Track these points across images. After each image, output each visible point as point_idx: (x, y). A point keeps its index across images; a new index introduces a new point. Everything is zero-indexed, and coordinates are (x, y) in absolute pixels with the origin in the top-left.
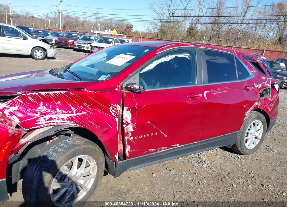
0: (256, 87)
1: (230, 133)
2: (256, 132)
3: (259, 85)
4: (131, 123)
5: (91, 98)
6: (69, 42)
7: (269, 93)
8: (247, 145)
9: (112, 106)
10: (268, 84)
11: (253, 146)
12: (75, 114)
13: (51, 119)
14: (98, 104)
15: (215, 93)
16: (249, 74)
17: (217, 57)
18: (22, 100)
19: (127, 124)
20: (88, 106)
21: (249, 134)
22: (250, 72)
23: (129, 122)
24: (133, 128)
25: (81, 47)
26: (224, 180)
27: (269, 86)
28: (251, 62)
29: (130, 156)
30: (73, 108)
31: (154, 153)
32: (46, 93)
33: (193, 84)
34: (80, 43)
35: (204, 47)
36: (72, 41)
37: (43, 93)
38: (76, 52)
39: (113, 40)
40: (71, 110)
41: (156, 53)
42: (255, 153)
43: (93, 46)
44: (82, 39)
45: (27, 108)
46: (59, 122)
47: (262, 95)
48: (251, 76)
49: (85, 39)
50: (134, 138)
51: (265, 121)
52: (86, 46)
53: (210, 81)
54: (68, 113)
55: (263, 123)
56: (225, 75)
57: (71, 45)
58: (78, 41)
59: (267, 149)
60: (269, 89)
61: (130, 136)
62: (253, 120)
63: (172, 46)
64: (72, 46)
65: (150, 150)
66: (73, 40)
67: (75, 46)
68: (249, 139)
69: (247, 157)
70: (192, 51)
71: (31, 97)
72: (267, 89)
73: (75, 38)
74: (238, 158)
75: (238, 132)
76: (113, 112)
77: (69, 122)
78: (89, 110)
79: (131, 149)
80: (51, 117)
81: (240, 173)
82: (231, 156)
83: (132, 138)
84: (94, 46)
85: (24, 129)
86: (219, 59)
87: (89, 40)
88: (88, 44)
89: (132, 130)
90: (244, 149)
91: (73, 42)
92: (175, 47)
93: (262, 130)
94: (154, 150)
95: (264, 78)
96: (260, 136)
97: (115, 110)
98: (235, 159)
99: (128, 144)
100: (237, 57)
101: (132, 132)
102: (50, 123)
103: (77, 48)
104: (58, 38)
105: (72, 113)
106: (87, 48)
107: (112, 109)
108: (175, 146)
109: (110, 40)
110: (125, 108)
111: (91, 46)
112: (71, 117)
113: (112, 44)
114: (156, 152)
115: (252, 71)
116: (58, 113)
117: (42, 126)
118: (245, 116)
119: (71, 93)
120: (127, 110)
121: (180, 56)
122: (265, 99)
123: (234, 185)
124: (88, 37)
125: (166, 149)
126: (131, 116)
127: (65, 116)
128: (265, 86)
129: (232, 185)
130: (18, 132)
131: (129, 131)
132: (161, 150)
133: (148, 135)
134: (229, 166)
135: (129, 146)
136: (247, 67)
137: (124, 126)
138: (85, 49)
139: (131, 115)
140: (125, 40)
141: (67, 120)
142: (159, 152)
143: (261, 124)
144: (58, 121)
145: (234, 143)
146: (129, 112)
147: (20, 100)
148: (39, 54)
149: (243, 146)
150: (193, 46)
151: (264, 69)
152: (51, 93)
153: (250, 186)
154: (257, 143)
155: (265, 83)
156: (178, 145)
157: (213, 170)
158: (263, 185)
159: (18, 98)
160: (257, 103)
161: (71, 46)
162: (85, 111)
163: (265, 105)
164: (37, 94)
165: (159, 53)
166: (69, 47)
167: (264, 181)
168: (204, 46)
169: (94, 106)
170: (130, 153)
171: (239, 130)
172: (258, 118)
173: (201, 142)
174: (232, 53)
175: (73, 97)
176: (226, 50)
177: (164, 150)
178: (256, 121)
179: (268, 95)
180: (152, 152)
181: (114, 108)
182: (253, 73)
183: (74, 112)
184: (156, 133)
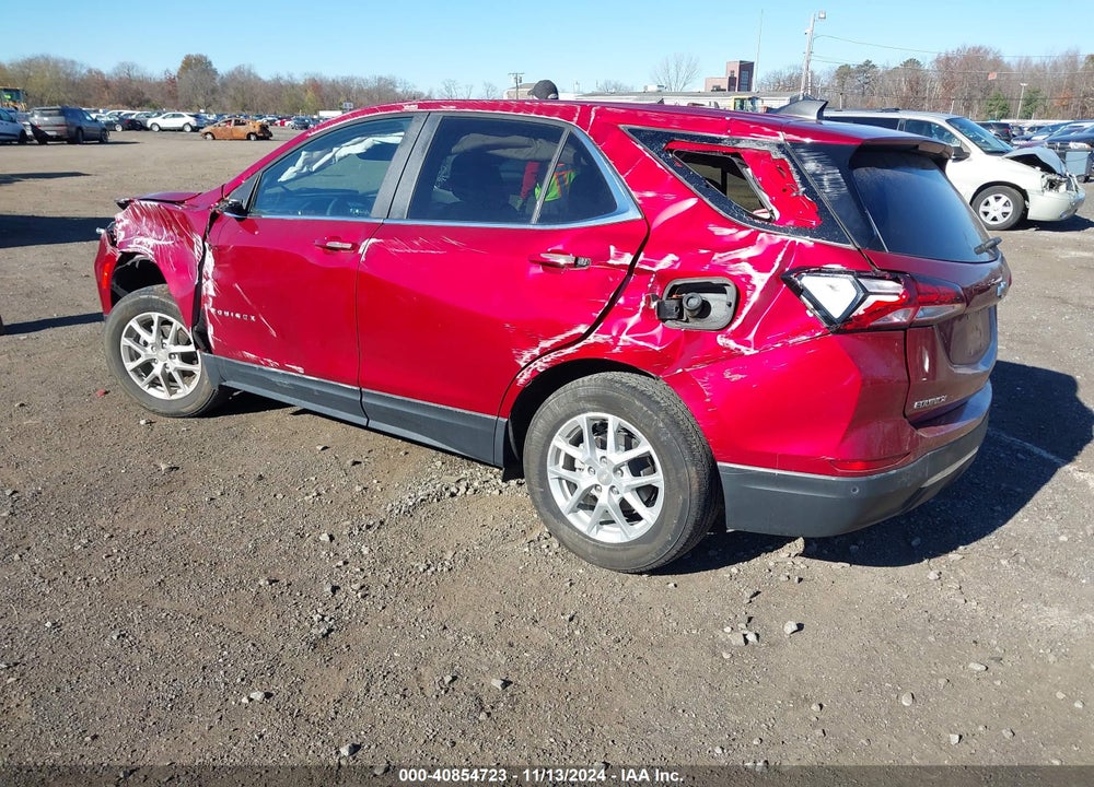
5: (176, 217)
15: (397, 249)
22: (626, 196)
23: (210, 276)
24: (215, 289)
31: (254, 365)
50: (217, 311)
53: (411, 215)
61: (211, 304)
79: (215, 334)
83: (214, 310)
85: (119, 250)
89: (214, 294)
94: (254, 357)
99: (210, 322)
101: (213, 298)
105: (161, 239)
108: (296, 371)
114: (259, 366)
116: (152, 236)
125: (278, 367)
126: (213, 265)
131: (209, 292)
132: (267, 364)
133: (238, 316)
135: (212, 326)
139: (213, 260)
142: (264, 368)
146: (211, 253)
148: (997, 209)
156: (301, 370)
162: (172, 241)
170: (215, 342)
173: (362, 393)
177: (272, 367)
180: (248, 360)
184: (253, 318)
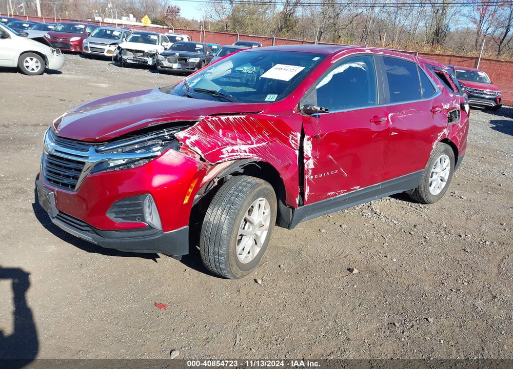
0: (444, 108)
1: (414, 173)
2: (442, 172)
3: (447, 105)
4: (312, 157)
5: (271, 123)
6: (72, 42)
7: (458, 117)
8: (431, 189)
9: (293, 134)
10: (457, 104)
11: (438, 191)
12: (255, 146)
13: (233, 151)
14: (277, 132)
15: (400, 116)
16: (435, 90)
17: (395, 66)
18: (202, 127)
19: (308, 159)
20: (267, 134)
21: (434, 174)
22: (437, 87)
23: (310, 156)
24: (314, 164)
25: (98, 50)
26: (412, 233)
27: (458, 106)
28: (436, 73)
29: (309, 201)
30: (252, 138)
31: (332, 198)
32: (226, 117)
33: (374, 104)
34: (95, 43)
35: (382, 53)
36: (78, 38)
37: (223, 118)
38: (88, 60)
39: (159, 37)
40: (251, 140)
41: (332, 62)
42: (440, 201)
43: (122, 49)
44: (98, 35)
45: (206, 137)
46: (243, 155)
47: (450, 120)
48: (438, 93)
49: (103, 35)
50: (314, 177)
51: (454, 156)
52: (107, 48)
53: (392, 100)
54: (249, 144)
55: (451, 159)
56: (395, 93)
57: (75, 46)
58: (90, 39)
59: (452, 196)
60: (458, 111)
61: (310, 174)
62: (441, 153)
63: (348, 52)
64: (78, 49)
65: (329, 194)
66: (79, 36)
67: (86, 48)
68: (434, 181)
69: (431, 206)
70: (370, 59)
71: (211, 123)
72: (455, 111)
73: (82, 32)
74: (421, 208)
75: (423, 171)
76: (293, 143)
77: (251, 155)
78: (268, 140)
79: (310, 191)
80: (233, 149)
81: (429, 225)
82: (411, 206)
83: (312, 177)
84: (126, 49)
85: (210, 163)
86: (396, 70)
87: (111, 36)
88: (111, 44)
89: (313, 167)
90: (429, 194)
91: (80, 42)
92: (351, 54)
93: (449, 168)
94: (333, 193)
95: (452, 96)
96: (446, 178)
97: (294, 140)
98: (416, 209)
99: (308, 186)
100: (419, 65)
101: (313, 169)
102: (233, 156)
103: (89, 52)
104: (48, 34)
105: (252, 144)
106: (109, 51)
107: (292, 139)
108: (355, 189)
109: (153, 37)
110: (306, 137)
111: (119, 48)
112: (252, 149)
113: (157, 43)
114: (335, 197)
115: (438, 86)
116: (239, 144)
117: (226, 159)
118: (432, 148)
119: (251, 118)
120: (308, 139)
121: (354, 65)
122: (453, 126)
123: (427, 237)
124: (109, 32)
125: (346, 192)
126: (312, 148)
127: (246, 148)
128: (453, 106)
129: (425, 237)
130: (205, 167)
131: (310, 167)
132: (340, 193)
133: (328, 174)
134: (413, 218)
135: (309, 187)
136: (432, 80)
137: (305, 161)
138: (106, 54)
139: (311, 146)
140: (176, 37)
141: (249, 152)
142: (337, 197)
143: (448, 161)
144: (241, 154)
145: (416, 187)
146: (310, 142)
147: (200, 127)
148: (32, 64)
149: (428, 191)
150: (369, 52)
151: (451, 82)
152: (231, 118)
153: (445, 237)
154: (443, 187)
155: (454, 102)
156: (358, 187)
157: (395, 222)
158: (460, 236)
159: (198, 125)
160: (445, 130)
161: (75, 48)
162: (265, 142)
163: (453, 134)
164: (217, 119)
165: (334, 62)
166: (73, 50)
167: (461, 232)
168: (382, 51)
169: (274, 134)
170: (309, 196)
171: (424, 168)
172: (446, 152)
173: (382, 184)
174: (413, 60)
175: (253, 123)
176: (406, 56)
177: (343, 194)
178: (444, 156)
179: (457, 119)
180: (331, 196)
181: (294, 137)
182: (439, 88)
183: (254, 142)
184: (337, 171)
